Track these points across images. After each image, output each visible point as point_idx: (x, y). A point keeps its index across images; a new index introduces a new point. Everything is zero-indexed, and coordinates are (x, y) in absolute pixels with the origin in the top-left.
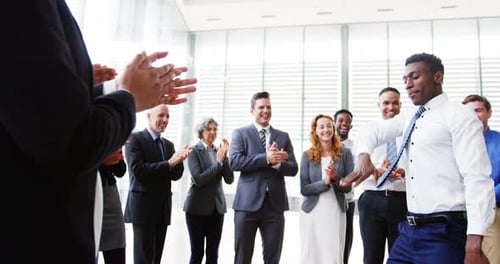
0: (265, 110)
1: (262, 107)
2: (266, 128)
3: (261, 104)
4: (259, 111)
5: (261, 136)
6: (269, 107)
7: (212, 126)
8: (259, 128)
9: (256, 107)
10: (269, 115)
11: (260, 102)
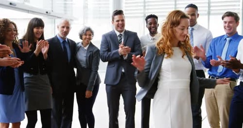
0: (120, 22)
1: (118, 21)
2: (122, 33)
3: (118, 19)
4: (117, 23)
5: (119, 38)
6: (123, 21)
7: (88, 33)
8: (118, 34)
9: (115, 20)
10: (123, 25)
11: (117, 18)
